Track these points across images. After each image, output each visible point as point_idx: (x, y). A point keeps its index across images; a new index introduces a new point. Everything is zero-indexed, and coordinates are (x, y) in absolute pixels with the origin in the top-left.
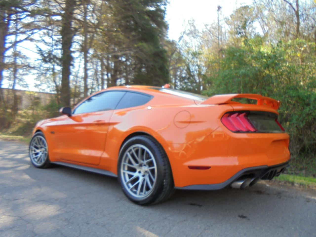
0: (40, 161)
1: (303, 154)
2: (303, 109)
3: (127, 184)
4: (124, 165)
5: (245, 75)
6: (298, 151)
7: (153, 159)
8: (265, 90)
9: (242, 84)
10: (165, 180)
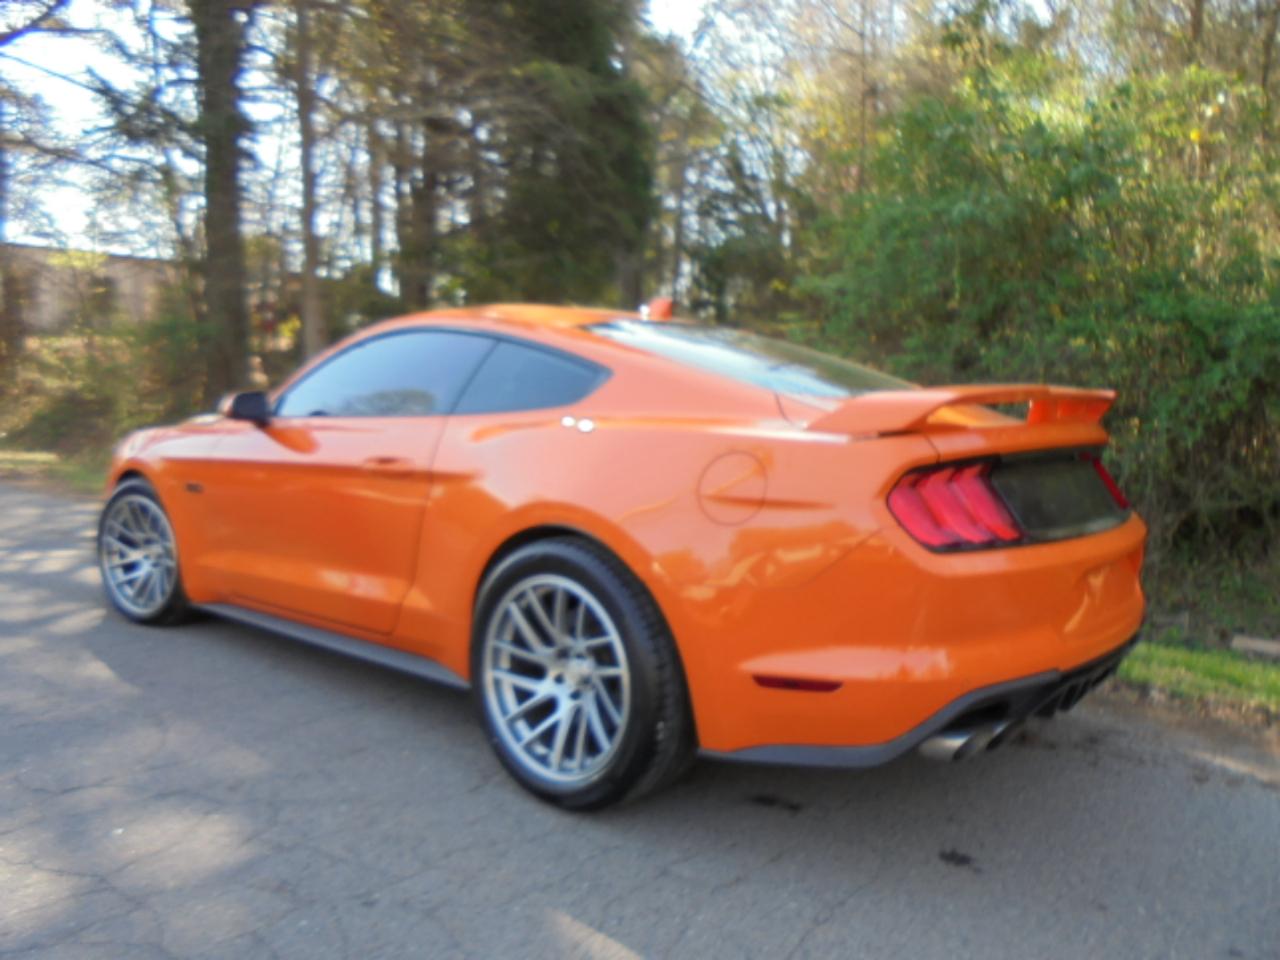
0: (147, 593)
1: (1185, 545)
2: (1198, 370)
3: (511, 723)
4: (497, 652)
5: (972, 222)
6: (1169, 535)
7: (614, 637)
8: (1051, 282)
9: (958, 260)
10: (661, 725)
